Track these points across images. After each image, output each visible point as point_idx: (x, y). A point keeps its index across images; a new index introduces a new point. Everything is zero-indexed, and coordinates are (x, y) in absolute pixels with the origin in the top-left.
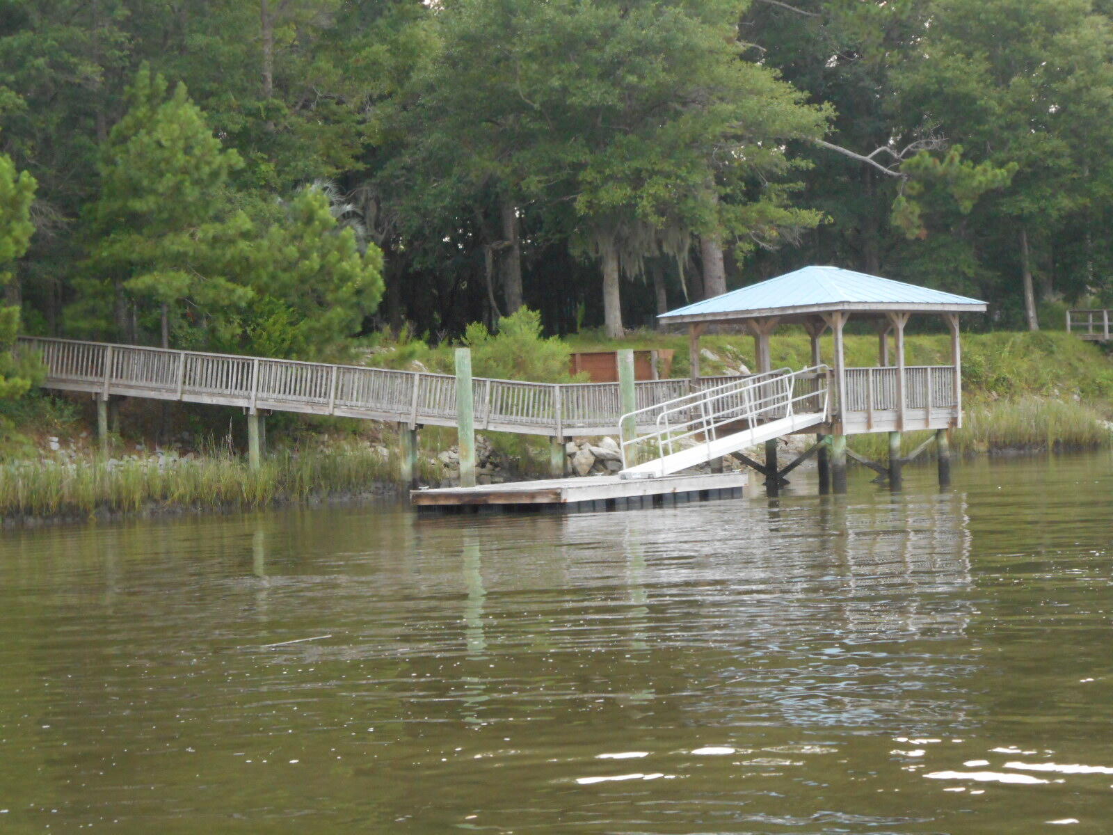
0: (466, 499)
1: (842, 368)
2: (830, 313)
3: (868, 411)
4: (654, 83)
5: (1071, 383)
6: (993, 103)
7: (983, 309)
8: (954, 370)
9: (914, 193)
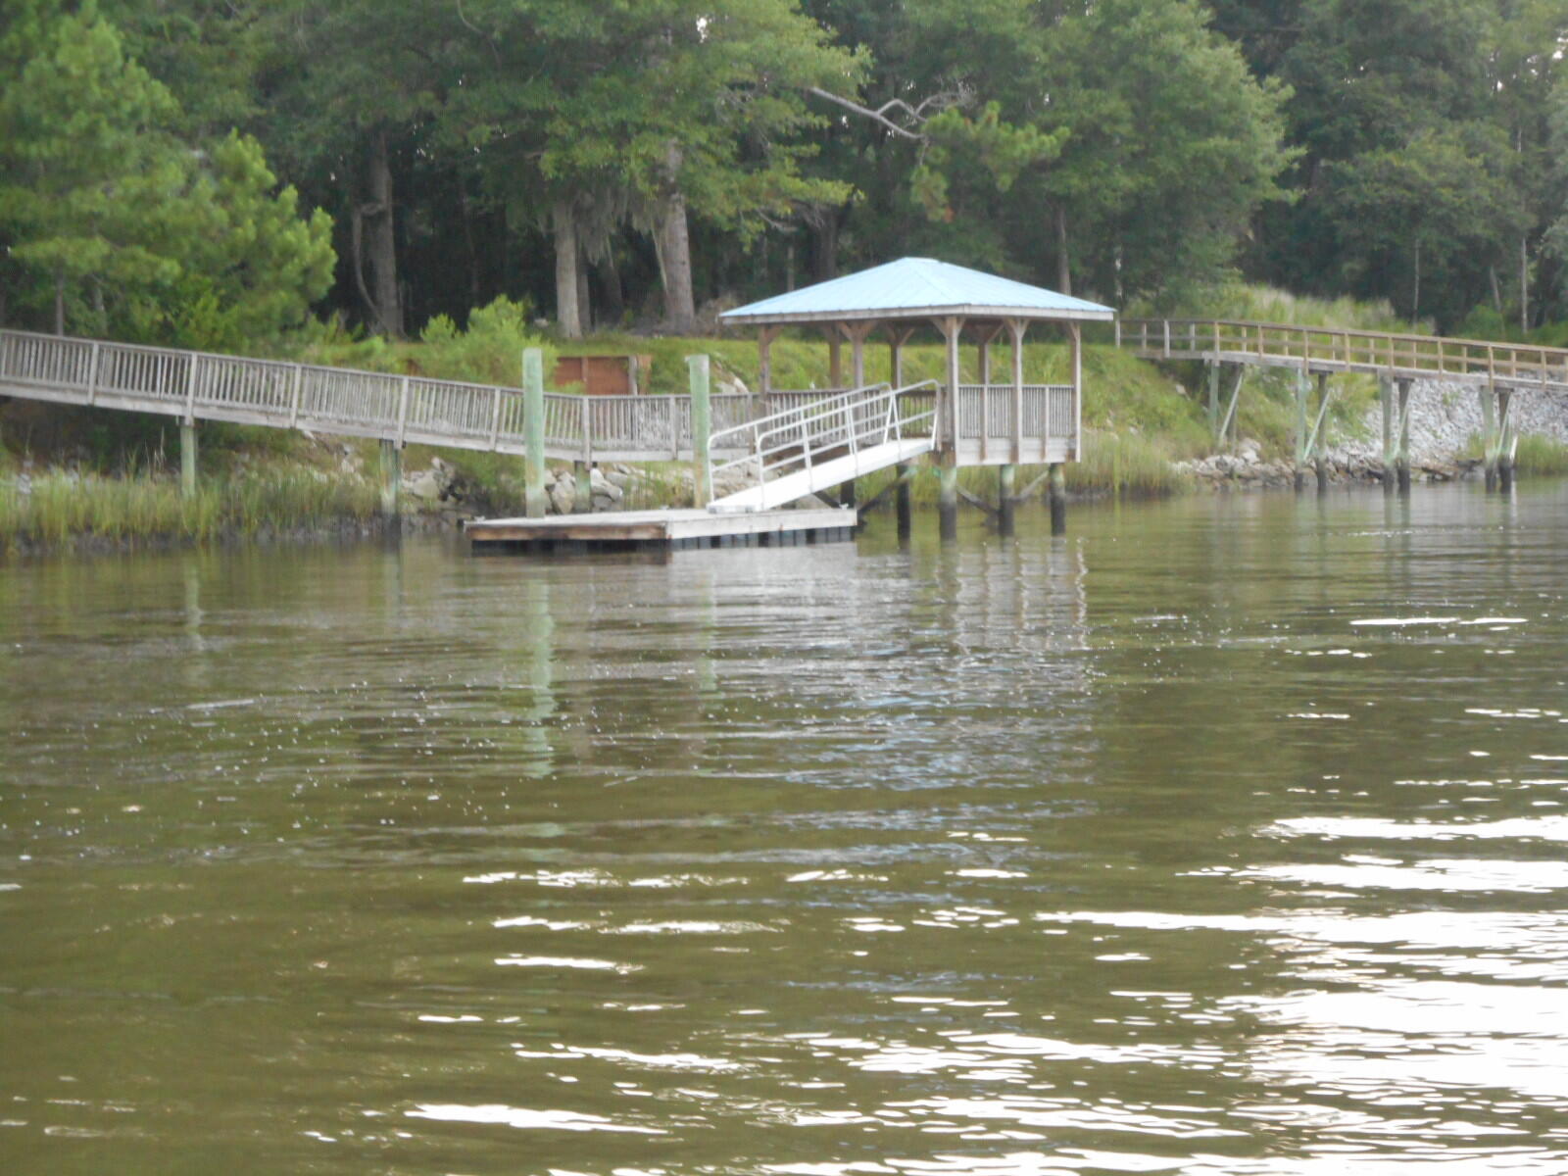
0: (540, 535)
1: (956, 385)
2: (943, 318)
3: (981, 438)
4: (648, 11)
5: (1129, 411)
6: (1037, 50)
7: (1110, 317)
8: (1073, 391)
9: (939, 161)
